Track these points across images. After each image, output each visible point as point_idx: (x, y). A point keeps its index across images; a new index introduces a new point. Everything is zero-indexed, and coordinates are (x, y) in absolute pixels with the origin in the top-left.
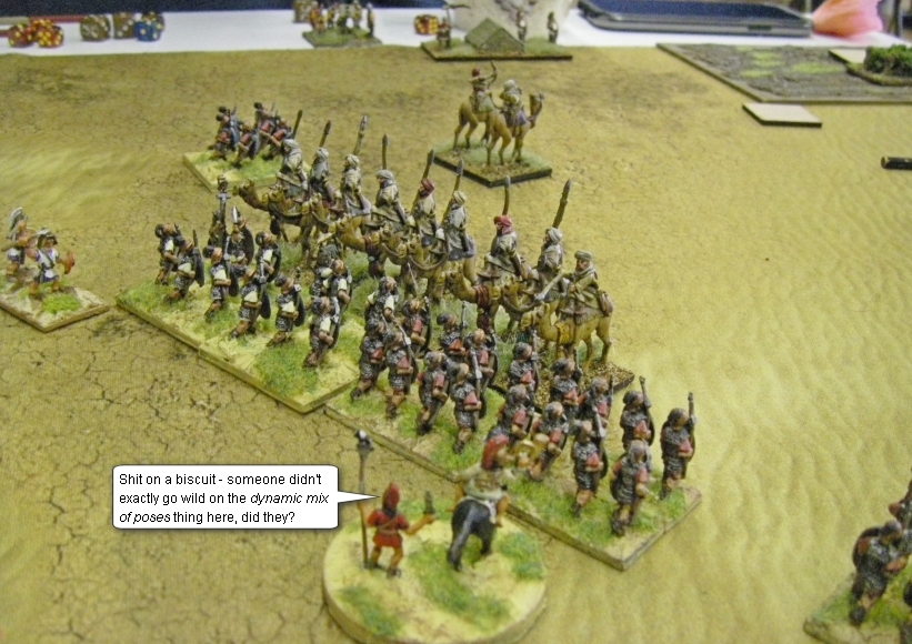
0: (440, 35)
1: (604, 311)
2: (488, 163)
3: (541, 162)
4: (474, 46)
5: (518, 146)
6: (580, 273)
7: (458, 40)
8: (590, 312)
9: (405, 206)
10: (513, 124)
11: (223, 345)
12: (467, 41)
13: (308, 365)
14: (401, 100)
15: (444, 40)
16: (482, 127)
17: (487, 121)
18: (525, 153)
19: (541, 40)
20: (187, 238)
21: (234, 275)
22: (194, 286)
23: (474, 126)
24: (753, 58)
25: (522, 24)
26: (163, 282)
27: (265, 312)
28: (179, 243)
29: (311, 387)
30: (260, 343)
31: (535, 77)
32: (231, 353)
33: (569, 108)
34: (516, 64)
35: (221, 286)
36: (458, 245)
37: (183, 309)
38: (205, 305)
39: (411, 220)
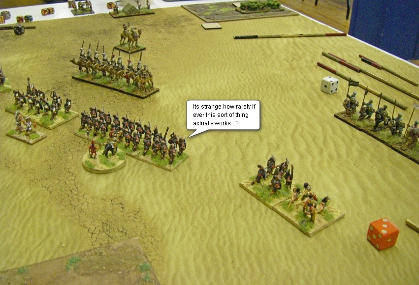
0: (115, 10)
1: (151, 76)
2: (129, 48)
3: (143, 46)
4: (125, 12)
5: (136, 43)
6: (145, 69)
7: (120, 11)
8: (148, 76)
9: (109, 60)
10: (135, 37)
11: (32, 117)
12: (123, 11)
13: (51, 119)
14: (105, 31)
15: (116, 11)
16: (127, 39)
17: (128, 37)
18: (139, 44)
19: (145, 8)
20: (21, 92)
21: (34, 100)
22: (24, 104)
23: (125, 39)
24: (209, 8)
25: (139, 4)
26: (16, 104)
27: (41, 108)
28: (19, 94)
29: (52, 124)
30: (41, 115)
31: (143, 21)
32: (34, 118)
33: (152, 30)
34: (138, 17)
35: (31, 104)
36: (121, 67)
37: (22, 110)
38: (27, 108)
39: (111, 63)
